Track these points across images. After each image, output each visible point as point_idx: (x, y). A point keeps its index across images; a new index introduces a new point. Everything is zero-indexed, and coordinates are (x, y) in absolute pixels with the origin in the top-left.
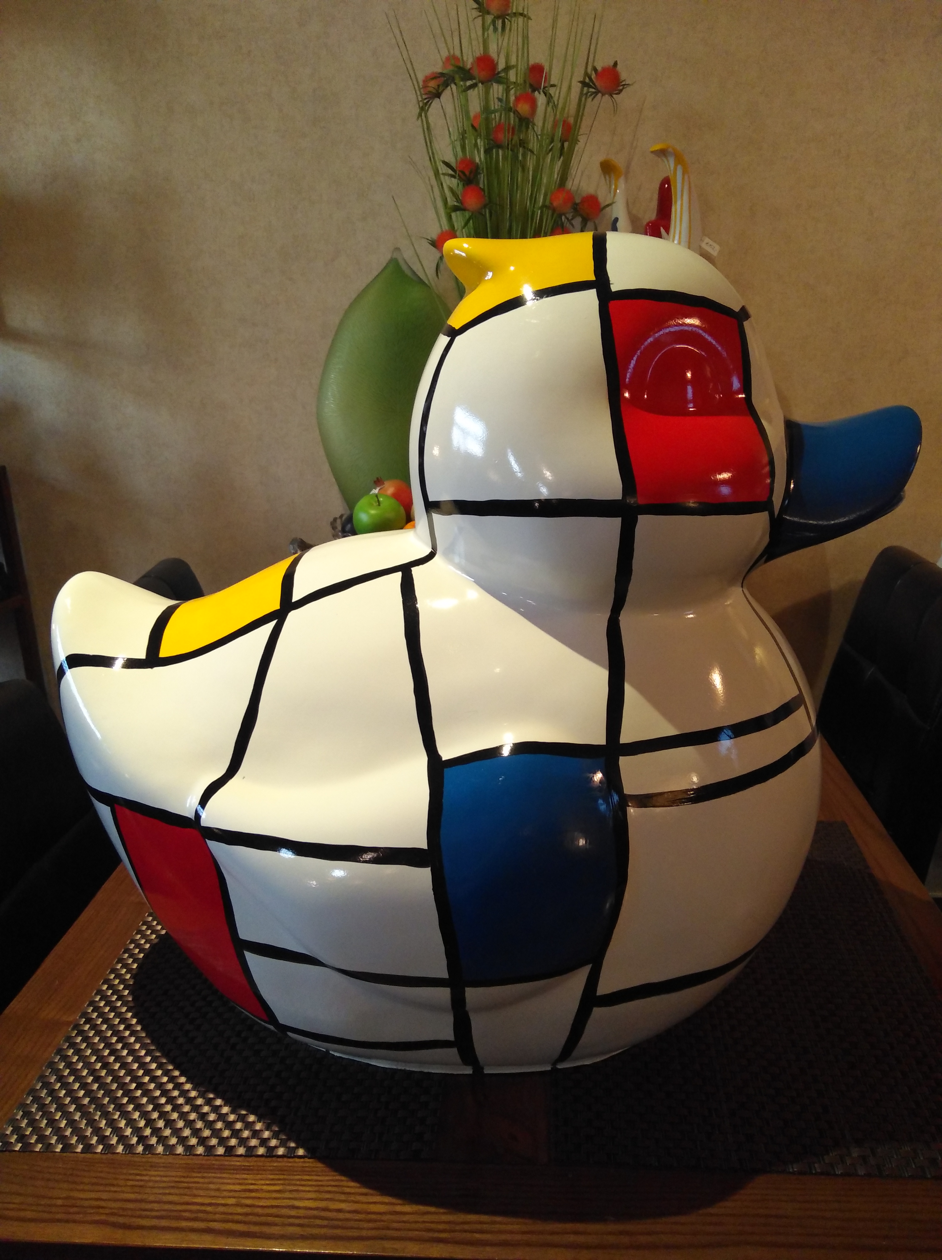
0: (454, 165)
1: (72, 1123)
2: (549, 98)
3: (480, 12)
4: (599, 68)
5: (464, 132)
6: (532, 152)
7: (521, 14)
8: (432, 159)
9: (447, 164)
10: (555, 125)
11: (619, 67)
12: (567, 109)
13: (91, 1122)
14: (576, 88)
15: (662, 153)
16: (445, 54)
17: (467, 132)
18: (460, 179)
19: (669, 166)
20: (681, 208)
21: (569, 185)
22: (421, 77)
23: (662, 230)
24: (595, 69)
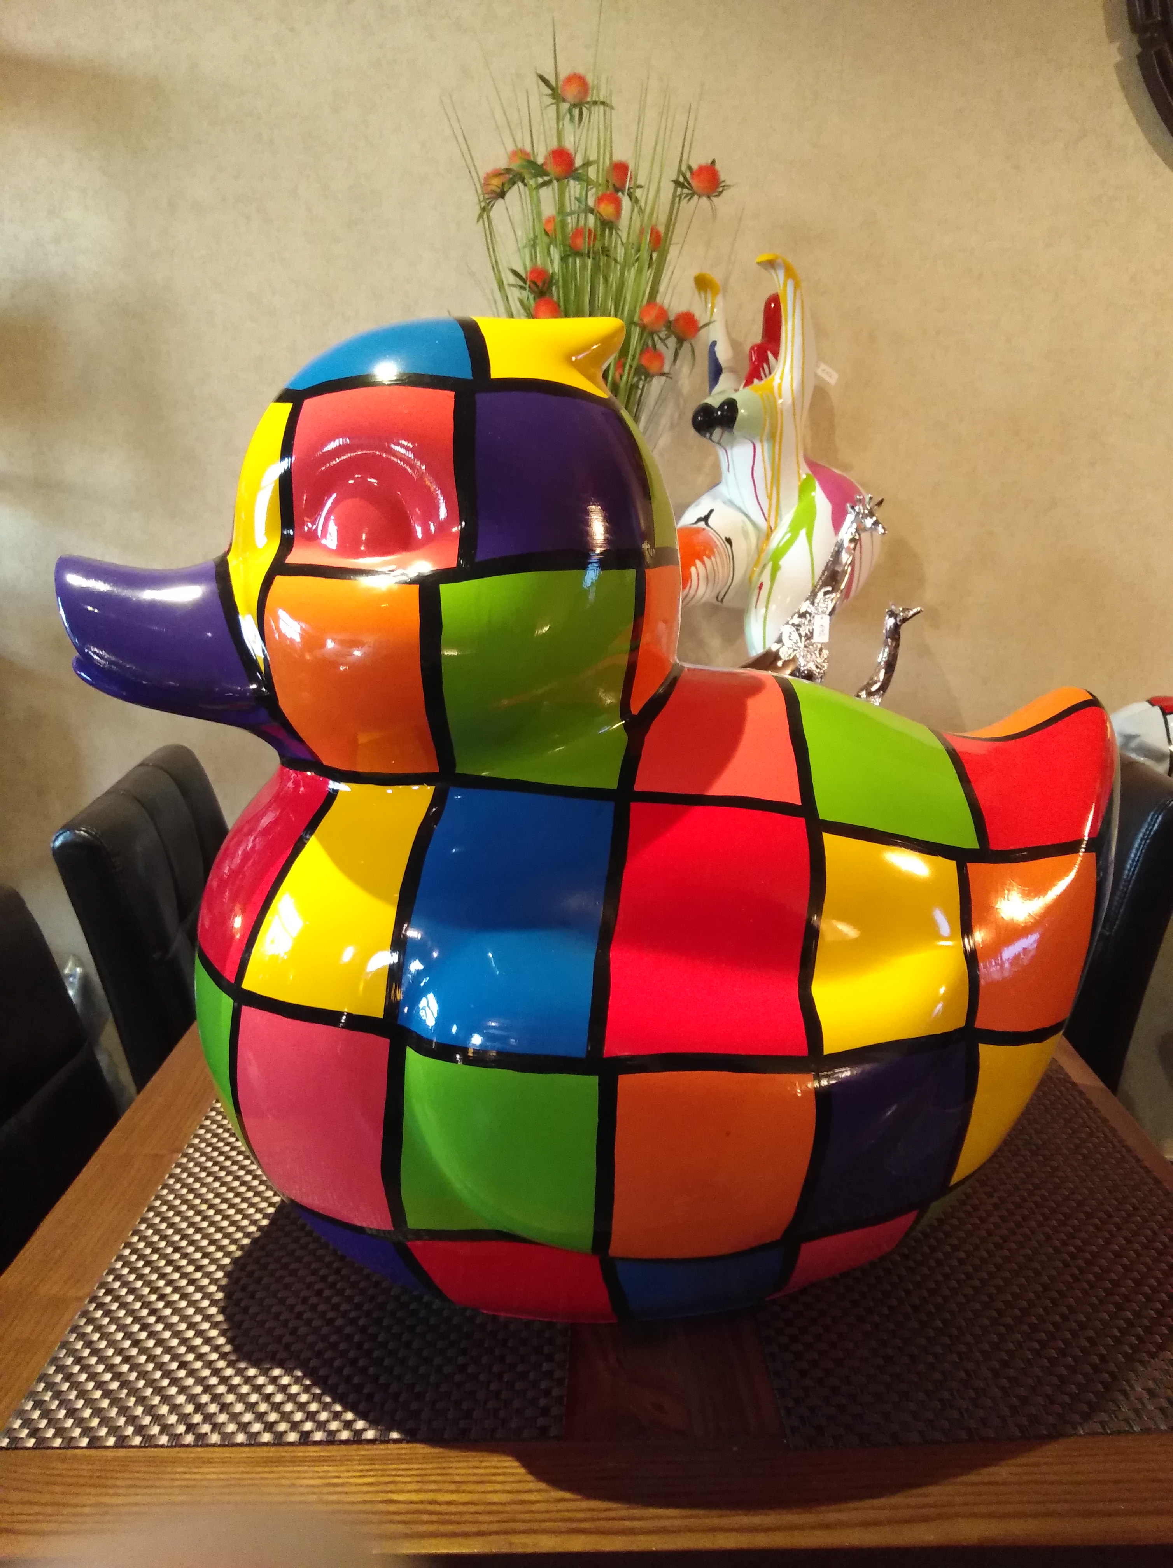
0: (524, 275)
2: (636, 201)
3: (554, 98)
4: (695, 167)
5: (536, 237)
6: (616, 261)
7: (603, 103)
8: (495, 267)
9: (516, 273)
10: (642, 232)
11: (718, 166)
12: (655, 215)
14: (668, 189)
15: (771, 264)
16: (511, 147)
17: (539, 237)
18: (531, 291)
19: (778, 282)
20: (793, 330)
21: (659, 299)
22: (482, 175)
23: (770, 355)
24: (690, 168)
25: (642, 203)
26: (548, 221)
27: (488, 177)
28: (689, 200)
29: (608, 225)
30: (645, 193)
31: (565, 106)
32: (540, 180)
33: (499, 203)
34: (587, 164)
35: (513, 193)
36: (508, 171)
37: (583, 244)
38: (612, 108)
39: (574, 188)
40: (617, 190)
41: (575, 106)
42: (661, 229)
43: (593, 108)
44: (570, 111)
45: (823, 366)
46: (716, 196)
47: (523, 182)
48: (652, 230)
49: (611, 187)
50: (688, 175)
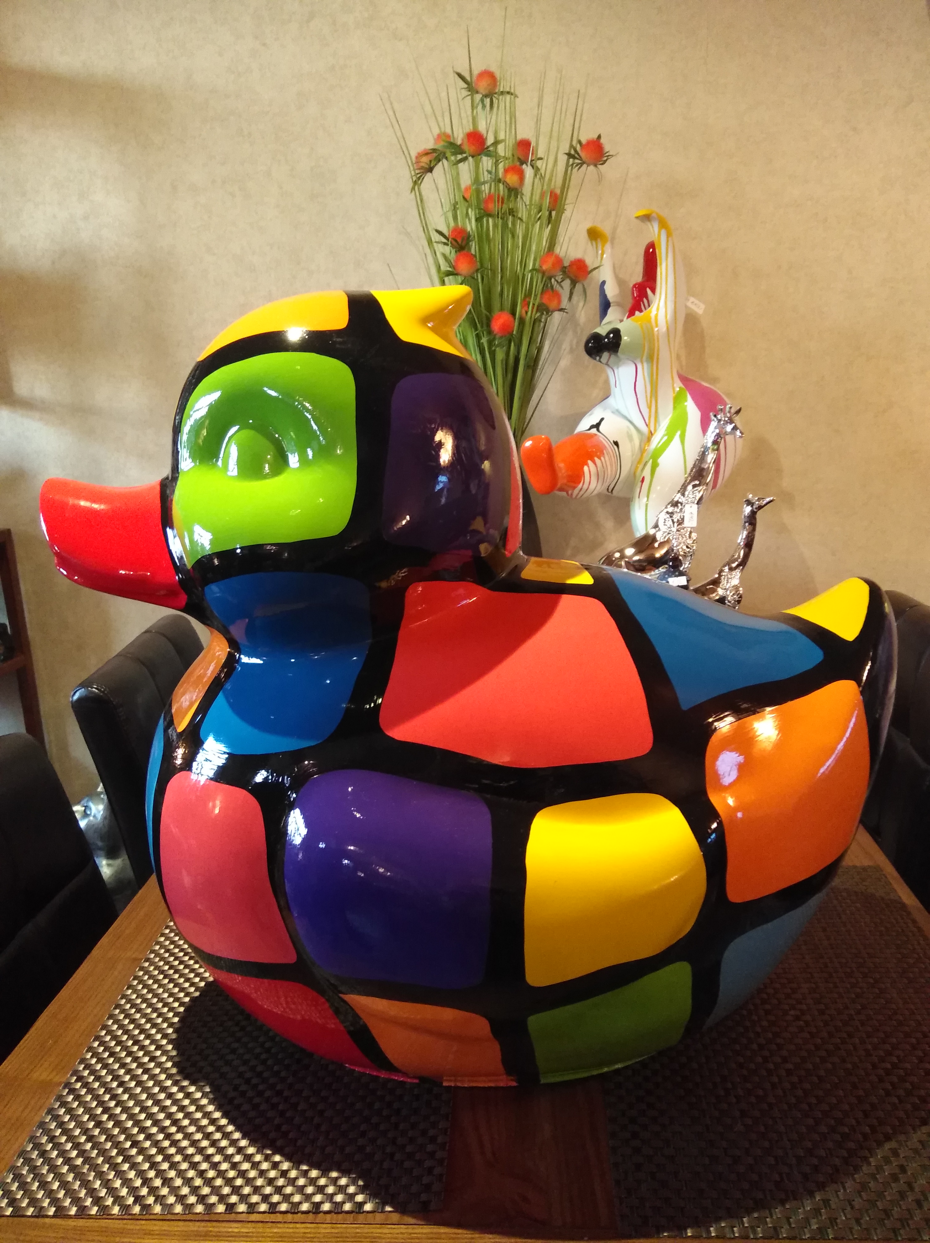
0: (447, 234)
1: (64, 1185)
2: (537, 170)
3: (469, 91)
4: (584, 141)
5: (456, 203)
6: (521, 219)
7: (508, 93)
8: (425, 228)
9: (441, 233)
10: (543, 195)
11: (602, 141)
12: (553, 181)
13: (85, 1184)
14: (563, 159)
15: (647, 218)
16: (436, 131)
17: (459, 203)
18: (453, 246)
19: (653, 232)
20: (667, 269)
21: (557, 250)
22: (414, 154)
23: (648, 290)
24: (580, 142)
25: (543, 171)
26: (467, 189)
27: (420, 156)
28: (580, 168)
29: (514, 192)
30: (544, 165)
31: (478, 97)
32: (459, 157)
33: (428, 177)
34: (496, 143)
35: (438, 169)
36: (434, 150)
37: (493, 207)
38: (516, 96)
39: (486, 162)
40: (522, 162)
41: (486, 96)
42: (558, 191)
43: (501, 97)
44: (482, 101)
45: (692, 299)
46: (601, 164)
47: (446, 158)
48: (551, 193)
49: (516, 159)
50: (578, 148)
